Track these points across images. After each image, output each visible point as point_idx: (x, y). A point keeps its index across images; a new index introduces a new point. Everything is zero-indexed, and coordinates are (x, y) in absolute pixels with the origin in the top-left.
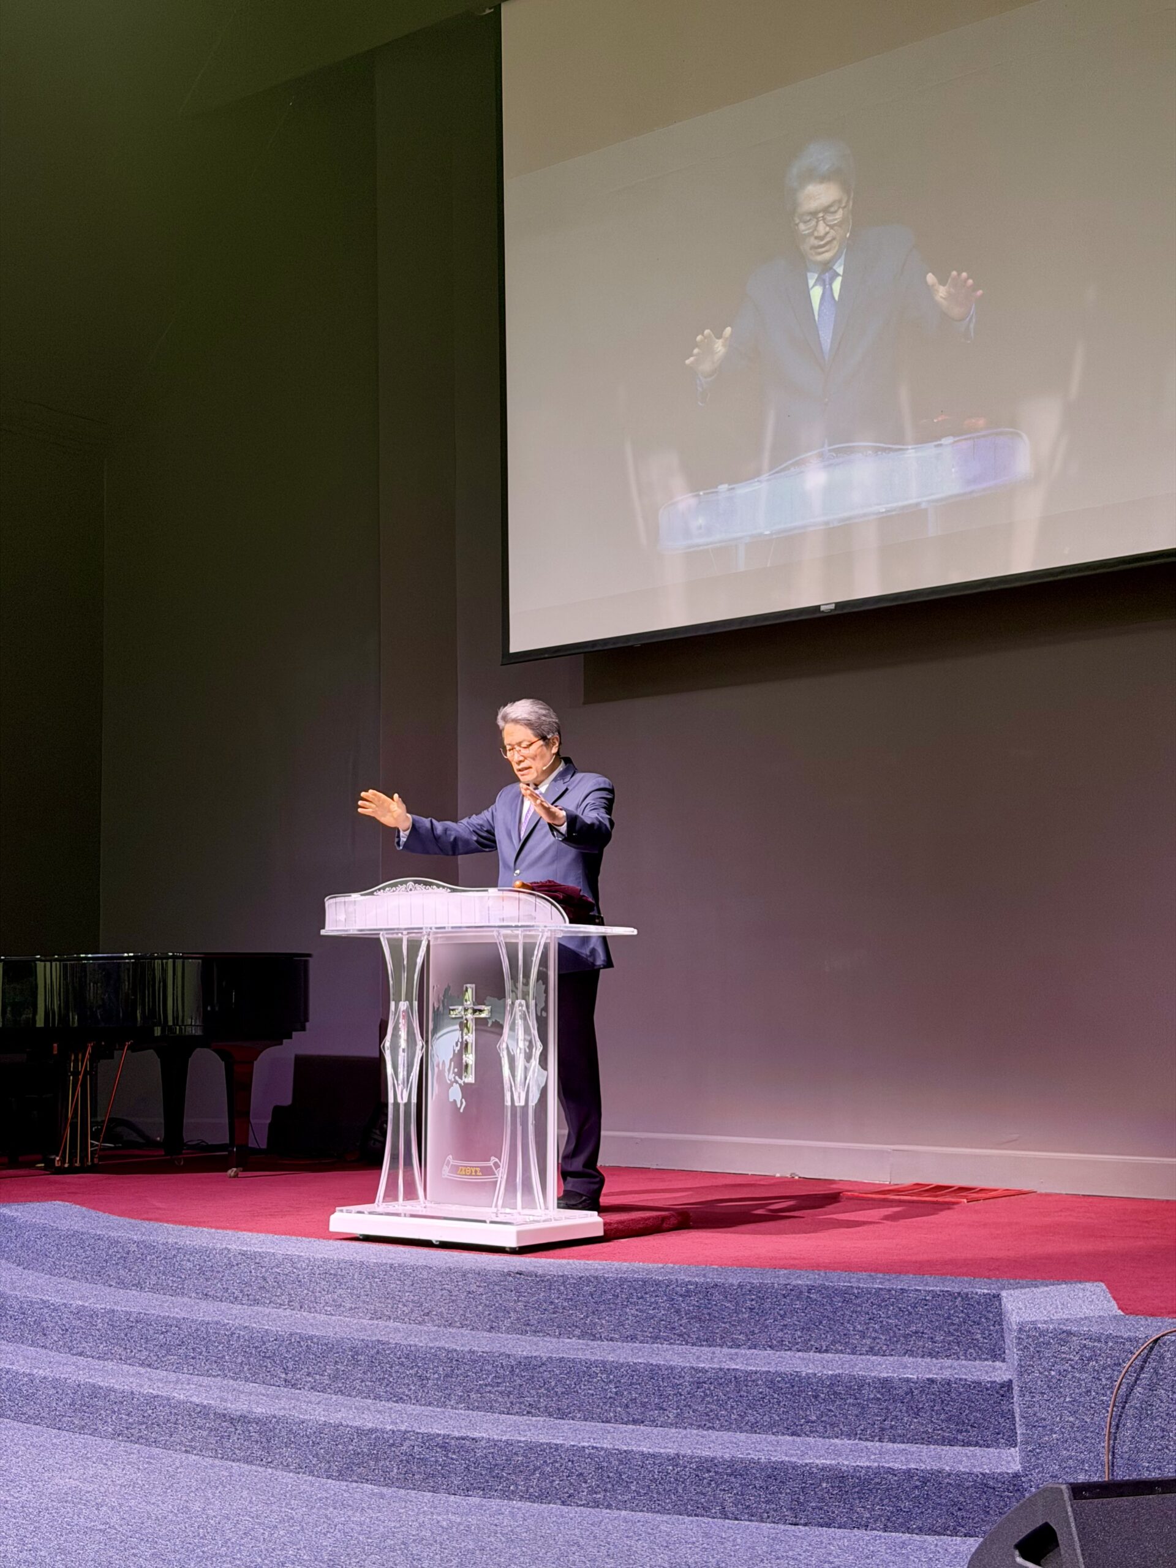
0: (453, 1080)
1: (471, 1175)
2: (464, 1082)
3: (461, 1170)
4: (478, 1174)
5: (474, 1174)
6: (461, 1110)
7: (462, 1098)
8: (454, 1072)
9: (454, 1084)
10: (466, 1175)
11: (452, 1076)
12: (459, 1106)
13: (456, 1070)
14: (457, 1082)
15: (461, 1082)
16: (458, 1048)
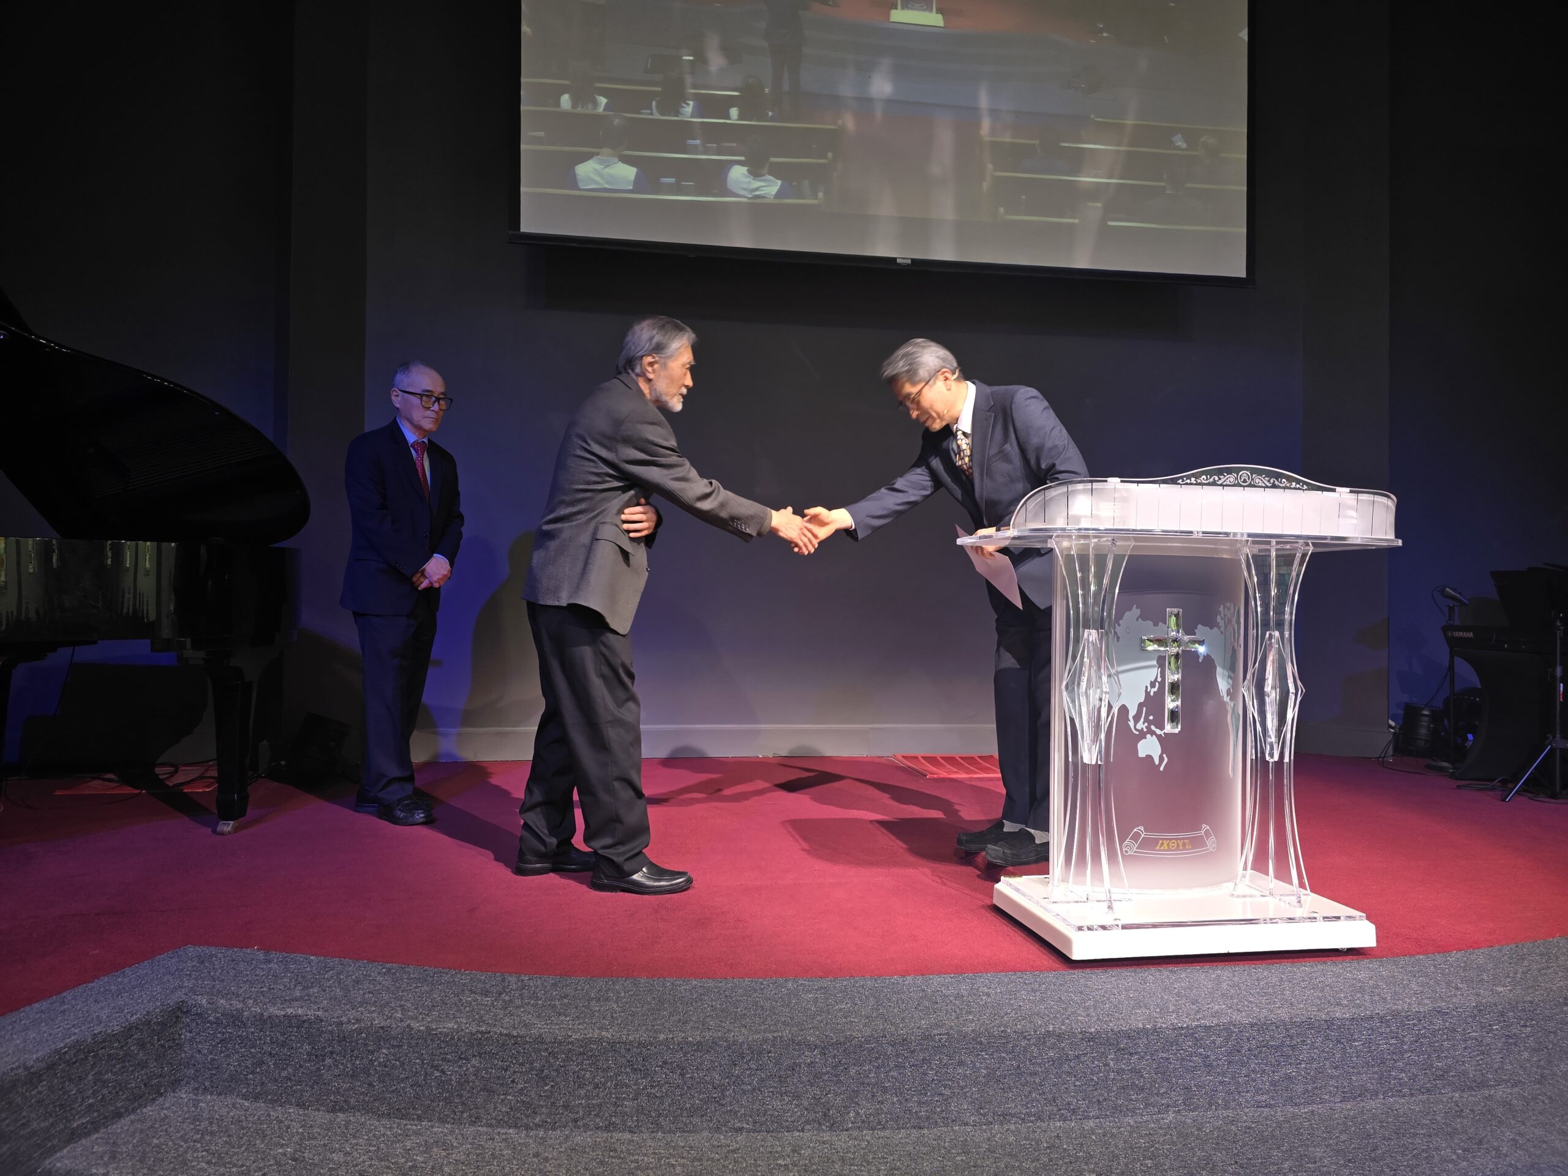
0: (1145, 730)
1: (1178, 849)
2: (1164, 733)
3: (1163, 844)
4: (1187, 847)
5: (1181, 847)
6: (1162, 769)
7: (1162, 752)
8: (1146, 720)
9: (1148, 736)
10: (1169, 850)
11: (1141, 725)
12: (1157, 762)
13: (1151, 718)
14: (1153, 733)
15: (1158, 732)
16: (1155, 689)
